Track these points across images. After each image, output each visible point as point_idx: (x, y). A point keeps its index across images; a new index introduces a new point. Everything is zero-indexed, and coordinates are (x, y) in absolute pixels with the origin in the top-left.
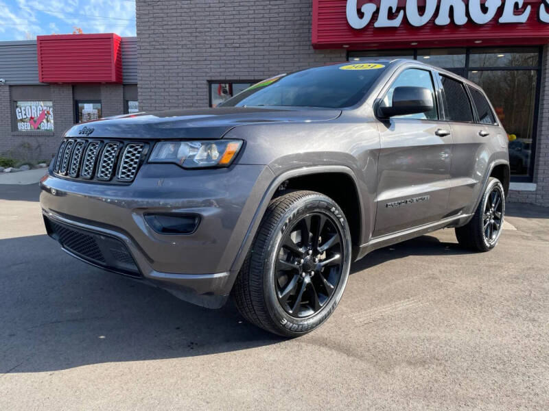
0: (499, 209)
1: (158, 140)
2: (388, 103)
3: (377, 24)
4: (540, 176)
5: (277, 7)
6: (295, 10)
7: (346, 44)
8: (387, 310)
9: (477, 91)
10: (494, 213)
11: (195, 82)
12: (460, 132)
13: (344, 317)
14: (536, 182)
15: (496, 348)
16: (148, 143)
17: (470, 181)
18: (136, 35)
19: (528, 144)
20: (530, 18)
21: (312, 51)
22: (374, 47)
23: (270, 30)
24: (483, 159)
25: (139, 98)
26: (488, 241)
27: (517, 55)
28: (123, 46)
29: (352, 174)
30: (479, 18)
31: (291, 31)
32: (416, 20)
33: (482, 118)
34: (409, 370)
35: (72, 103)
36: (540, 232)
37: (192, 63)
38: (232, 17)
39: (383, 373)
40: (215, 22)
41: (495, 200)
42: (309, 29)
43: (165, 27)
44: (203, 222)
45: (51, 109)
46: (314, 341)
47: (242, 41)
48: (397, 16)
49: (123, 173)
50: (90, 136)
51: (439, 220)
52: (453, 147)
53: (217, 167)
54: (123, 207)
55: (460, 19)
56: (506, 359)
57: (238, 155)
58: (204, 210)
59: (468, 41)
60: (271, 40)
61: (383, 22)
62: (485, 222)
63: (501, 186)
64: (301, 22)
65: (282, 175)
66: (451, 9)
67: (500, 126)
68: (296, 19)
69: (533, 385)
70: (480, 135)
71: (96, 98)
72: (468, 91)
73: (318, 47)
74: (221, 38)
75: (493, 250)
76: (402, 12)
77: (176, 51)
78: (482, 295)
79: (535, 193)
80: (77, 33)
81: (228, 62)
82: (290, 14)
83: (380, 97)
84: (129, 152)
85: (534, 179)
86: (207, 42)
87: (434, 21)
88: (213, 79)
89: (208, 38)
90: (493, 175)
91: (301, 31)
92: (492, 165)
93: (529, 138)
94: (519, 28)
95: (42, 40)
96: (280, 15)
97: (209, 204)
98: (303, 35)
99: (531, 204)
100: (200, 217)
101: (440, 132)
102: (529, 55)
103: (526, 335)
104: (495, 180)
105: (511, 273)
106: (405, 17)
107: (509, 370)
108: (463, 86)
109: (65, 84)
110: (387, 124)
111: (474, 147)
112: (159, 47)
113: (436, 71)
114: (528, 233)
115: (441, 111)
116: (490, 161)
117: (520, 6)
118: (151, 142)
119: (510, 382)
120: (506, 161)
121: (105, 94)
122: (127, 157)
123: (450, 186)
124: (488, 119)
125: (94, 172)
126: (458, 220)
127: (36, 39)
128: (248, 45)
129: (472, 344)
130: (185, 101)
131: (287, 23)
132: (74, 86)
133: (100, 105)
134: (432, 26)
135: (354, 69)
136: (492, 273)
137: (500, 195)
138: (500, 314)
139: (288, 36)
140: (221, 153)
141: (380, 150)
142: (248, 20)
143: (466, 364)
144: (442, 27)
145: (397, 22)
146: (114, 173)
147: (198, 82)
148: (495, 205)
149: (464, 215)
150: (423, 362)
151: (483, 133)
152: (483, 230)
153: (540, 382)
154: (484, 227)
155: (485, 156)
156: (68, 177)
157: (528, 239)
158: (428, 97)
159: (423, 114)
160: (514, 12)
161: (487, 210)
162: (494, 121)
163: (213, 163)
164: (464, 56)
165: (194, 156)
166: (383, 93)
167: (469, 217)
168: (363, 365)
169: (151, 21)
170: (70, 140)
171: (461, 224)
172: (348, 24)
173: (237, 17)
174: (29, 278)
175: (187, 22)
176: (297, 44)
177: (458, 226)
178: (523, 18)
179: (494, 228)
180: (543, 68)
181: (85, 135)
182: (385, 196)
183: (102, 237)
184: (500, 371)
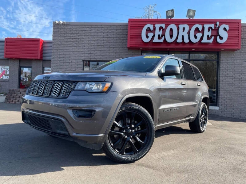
0: (206, 115)
1: (79, 81)
2: (163, 71)
3: (154, 41)
4: (220, 104)
5: (113, 32)
6: (120, 34)
7: (141, 48)
8: (166, 153)
9: (195, 68)
10: (204, 116)
11: (77, 60)
12: (190, 84)
13: (149, 156)
14: (219, 106)
15: (210, 167)
16: (74, 83)
17: (194, 103)
18: (52, 40)
19: (215, 91)
20: (213, 41)
21: (127, 50)
22: (150, 50)
23: (110, 41)
24: (199, 95)
25: (52, 66)
26: (202, 128)
27: (208, 55)
28: (44, 44)
29: (151, 97)
30: (194, 40)
31: (119, 42)
32: (169, 40)
33: (198, 79)
34: (178, 174)
35: (18, 67)
36: (222, 126)
37: (76, 52)
38: (94, 35)
39: (168, 176)
40: (87, 36)
41: (204, 112)
42: (126, 41)
43: (65, 37)
44: (96, 113)
45: (8, 70)
46: (139, 165)
47: (98, 45)
48: (162, 38)
49: (63, 94)
50: (48, 79)
51: (183, 119)
52: (187, 89)
53: (101, 92)
54: (61, 107)
55: (186, 41)
56: (214, 171)
57: (110, 88)
58: (96, 109)
59: (189, 49)
60: (110, 45)
61: (156, 40)
62: (201, 121)
63: (206, 106)
64: (123, 38)
65: (126, 96)
66: (183, 36)
67: (205, 82)
68: (121, 37)
69: (226, 179)
70: (198, 85)
71: (29, 66)
72: (192, 68)
73: (130, 49)
74: (89, 43)
75: (204, 132)
76: (164, 37)
77: (69, 47)
78: (202, 148)
79: (219, 111)
80: (19, 37)
81: (91, 53)
82: (118, 35)
83: (160, 69)
84: (66, 86)
85: (218, 105)
86: (83, 44)
87: (176, 41)
88: (85, 59)
89: (84, 43)
90: (203, 101)
91: (123, 42)
92: (203, 97)
93: (215, 88)
94: (209, 45)
95: (7, 40)
96: (115, 35)
97: (99, 106)
98: (123, 44)
99: (217, 115)
100: (94, 111)
101: (183, 83)
102: (212, 55)
103: (221, 162)
104: (203, 104)
105: (212, 141)
106: (165, 39)
107: (216, 174)
108: (190, 66)
109: (16, 59)
110: (163, 79)
111: (195, 90)
112: (62, 45)
113: (180, 60)
114: (217, 126)
115: (182, 75)
116: (201, 96)
117: (210, 36)
118: (76, 82)
119: (217, 178)
120: (208, 96)
121: (34, 64)
122: (65, 88)
123: (187, 105)
124: (200, 79)
125: (50, 94)
126: (190, 119)
127: (4, 39)
128: (100, 46)
129: (201, 165)
130: (72, 68)
131: (117, 38)
132: (20, 60)
133: (31, 68)
134: (175, 42)
135: (149, 58)
136: (205, 141)
137: (206, 110)
138: (210, 155)
139: (117, 43)
140: (103, 87)
141: (160, 89)
142: (101, 37)
143: (199, 172)
144: (179, 43)
145: (162, 41)
146: (59, 94)
147: (78, 60)
148: (204, 113)
149: (192, 117)
150: (183, 172)
151: (198, 84)
152: (200, 124)
153: (228, 178)
154: (200, 123)
155: (199, 93)
156: (37, 95)
157: (217, 128)
158: (178, 69)
159: (175, 76)
160: (207, 38)
161: (201, 116)
162: (203, 80)
163: (100, 91)
164: (188, 55)
165: (92, 88)
166: (161, 67)
167: (194, 118)
168: (160, 173)
169: (59, 35)
170: (38, 81)
171: (191, 121)
172: (142, 40)
173: (96, 35)
174: (10, 141)
175: (75, 36)
176: (121, 47)
177: (190, 122)
178: (211, 41)
179: (204, 123)
180: (219, 60)
181: (46, 79)
182: (162, 107)
183: (53, 120)
184: (213, 175)
